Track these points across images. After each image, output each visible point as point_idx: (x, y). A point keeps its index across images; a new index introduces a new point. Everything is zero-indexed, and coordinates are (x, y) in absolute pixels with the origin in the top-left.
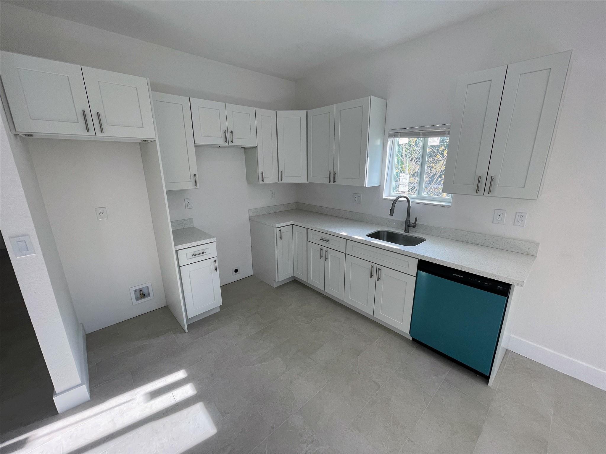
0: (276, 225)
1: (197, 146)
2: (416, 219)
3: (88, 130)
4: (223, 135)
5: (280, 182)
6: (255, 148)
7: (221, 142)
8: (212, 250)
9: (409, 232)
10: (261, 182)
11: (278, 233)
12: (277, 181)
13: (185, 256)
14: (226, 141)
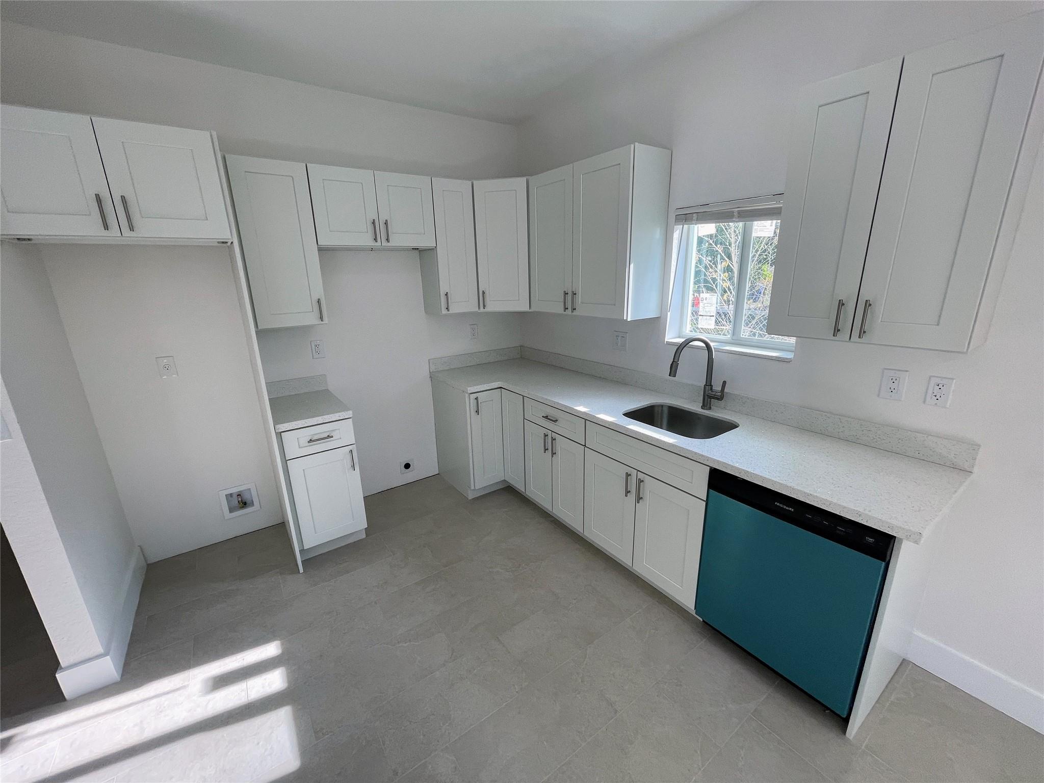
0: (469, 389)
1: (321, 250)
2: (724, 383)
3: (106, 227)
4: (370, 227)
5: (482, 309)
6: (433, 250)
7: (366, 240)
8: (345, 432)
9: (710, 408)
10: (444, 312)
11: (473, 402)
12: (477, 309)
13: (295, 442)
14: (376, 240)
